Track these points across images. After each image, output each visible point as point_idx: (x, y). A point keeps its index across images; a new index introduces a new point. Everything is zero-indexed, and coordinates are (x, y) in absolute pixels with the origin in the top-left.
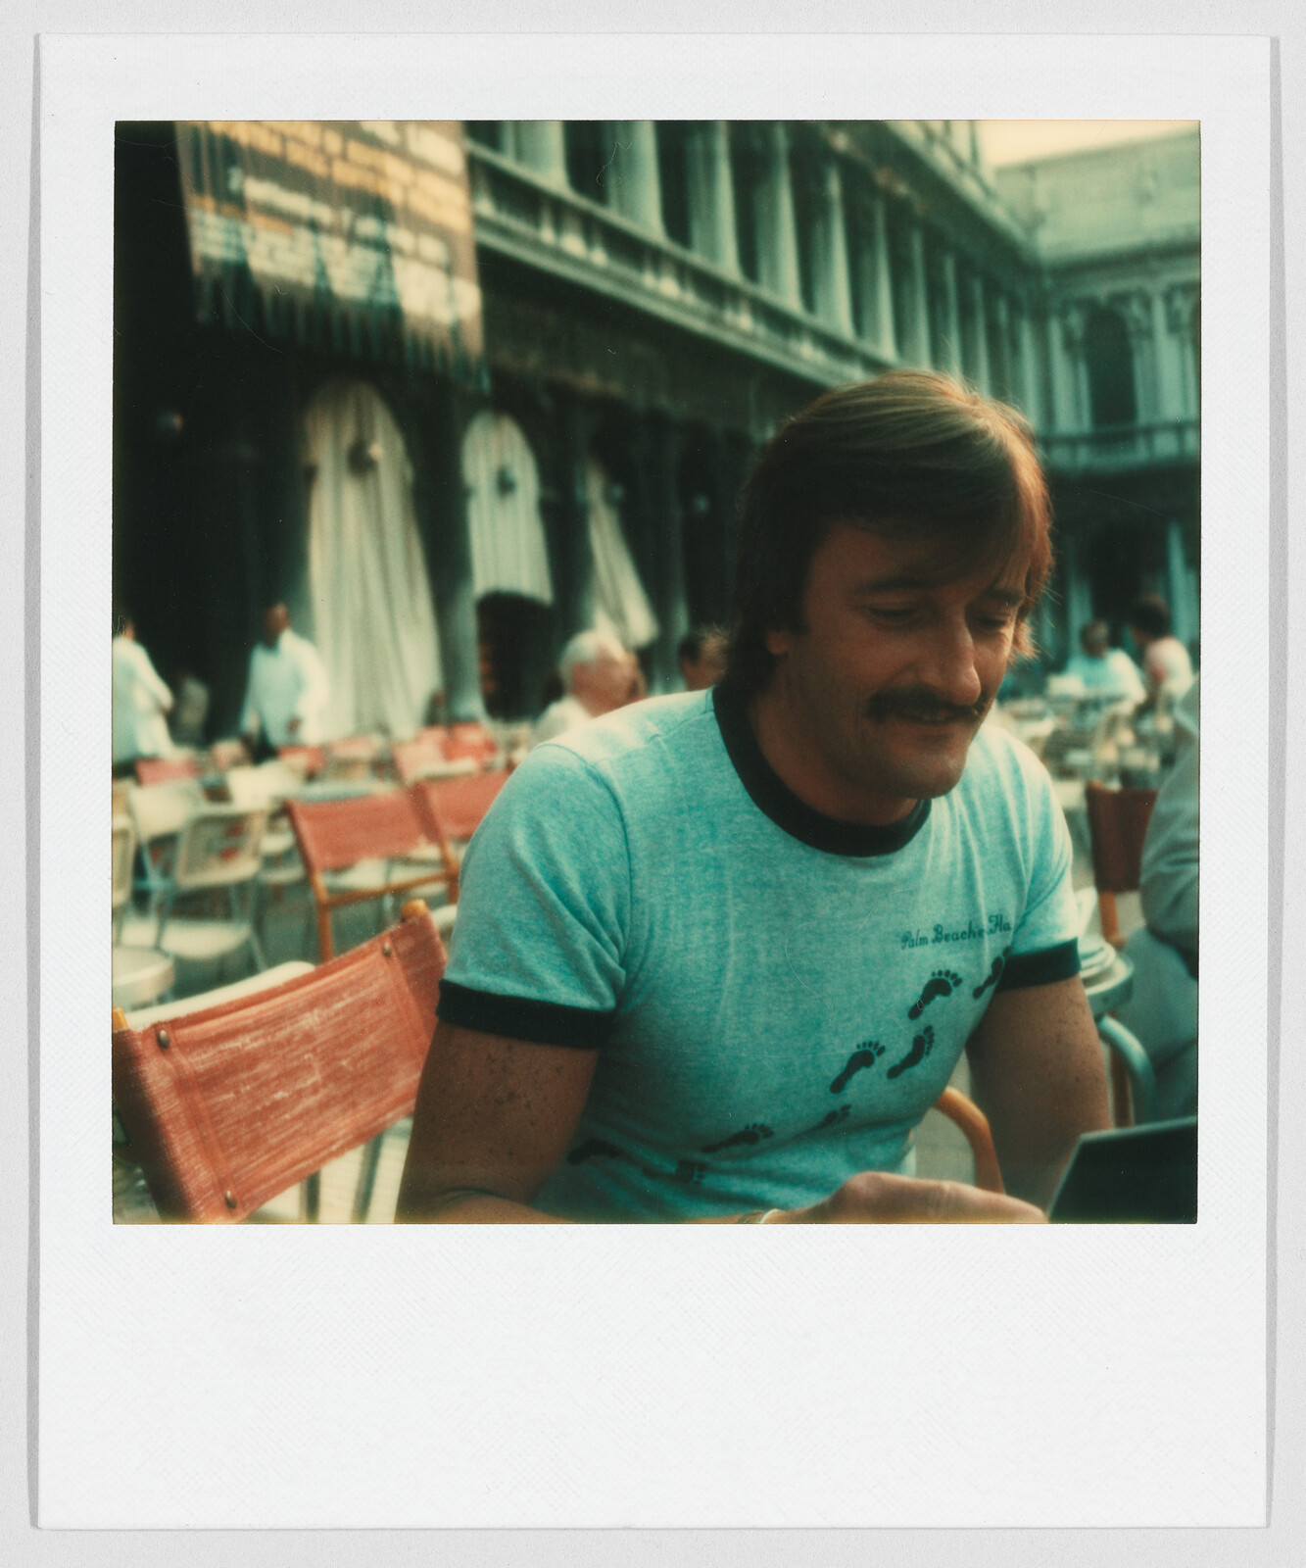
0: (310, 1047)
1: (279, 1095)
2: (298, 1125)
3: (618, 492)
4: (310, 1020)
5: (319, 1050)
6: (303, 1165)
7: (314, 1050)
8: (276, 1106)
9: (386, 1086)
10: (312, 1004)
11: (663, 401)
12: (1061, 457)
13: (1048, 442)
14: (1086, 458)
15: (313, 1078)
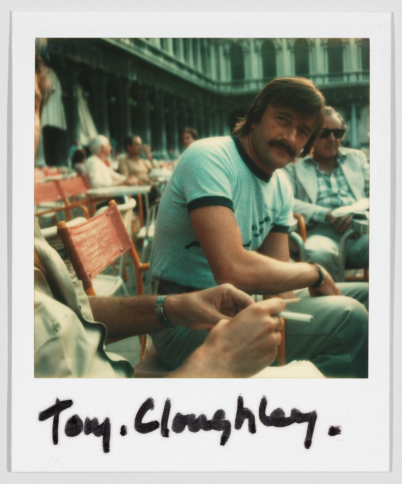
0: (94, 238)
1: (92, 250)
2: (96, 259)
3: (87, 94)
4: (94, 232)
5: (97, 239)
6: (99, 269)
7: (96, 239)
8: (91, 253)
9: (111, 251)
10: (94, 227)
11: (101, 66)
12: (222, 89)
13: (218, 84)
14: (229, 89)
15: (97, 247)
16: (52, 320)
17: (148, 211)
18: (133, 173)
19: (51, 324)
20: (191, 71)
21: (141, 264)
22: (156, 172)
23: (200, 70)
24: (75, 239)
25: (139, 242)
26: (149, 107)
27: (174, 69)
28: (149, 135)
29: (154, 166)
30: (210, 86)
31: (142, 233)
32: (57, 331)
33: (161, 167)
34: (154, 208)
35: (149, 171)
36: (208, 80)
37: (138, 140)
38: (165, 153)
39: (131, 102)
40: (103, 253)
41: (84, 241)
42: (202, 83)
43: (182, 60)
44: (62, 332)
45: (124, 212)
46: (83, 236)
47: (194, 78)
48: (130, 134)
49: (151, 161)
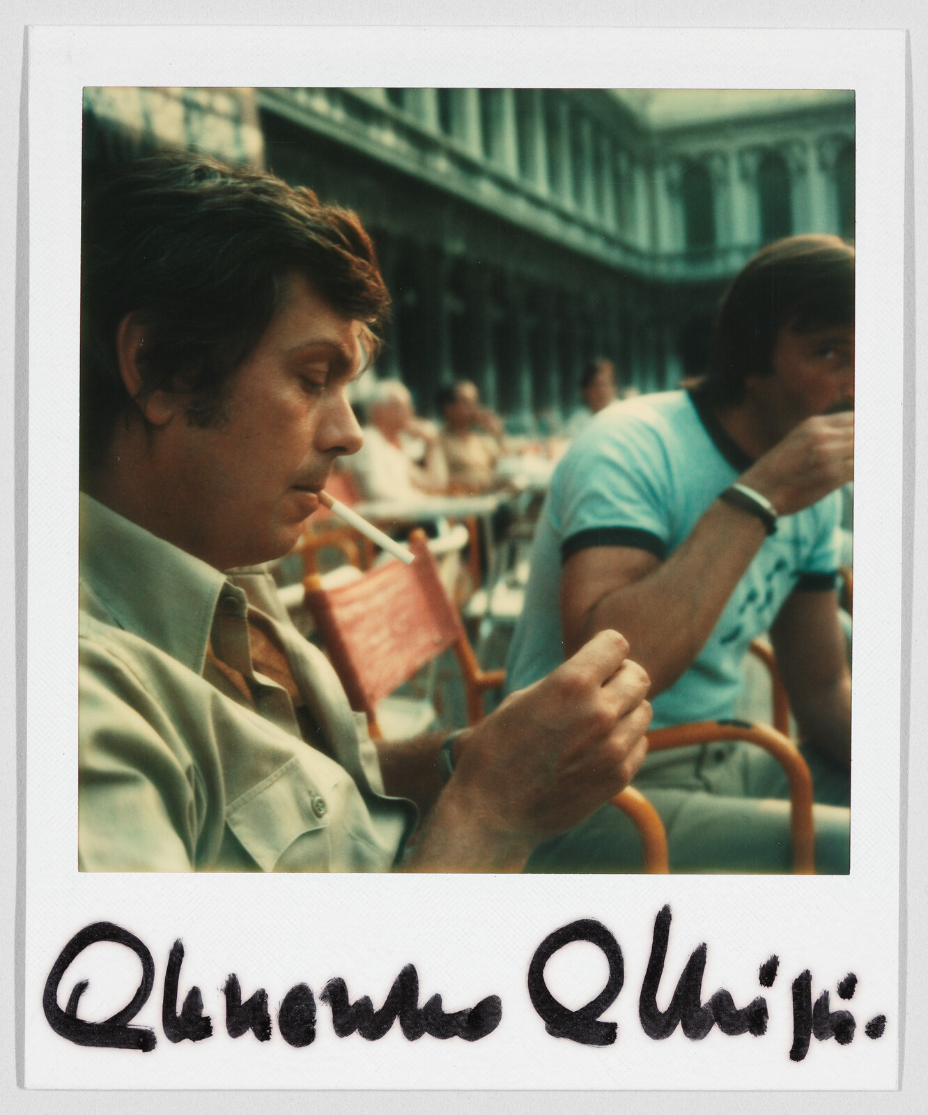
9: (415, 643)
11: (384, 221)
12: (663, 270)
13: (654, 257)
14: (679, 271)
15: (385, 633)
16: (310, 793)
17: (493, 555)
18: (456, 467)
19: (307, 800)
20: (589, 229)
21: (479, 675)
22: (509, 465)
23: (610, 224)
24: (341, 614)
25: (472, 625)
26: (492, 313)
27: (549, 224)
28: (491, 379)
29: (504, 451)
30: (633, 263)
31: (478, 604)
32: (319, 816)
33: (520, 453)
34: (505, 549)
35: (493, 463)
36: (629, 249)
37: (468, 391)
38: (527, 418)
39: (450, 303)
40: (397, 648)
41: (358, 619)
42: (615, 257)
43: (568, 204)
44: (328, 819)
45: (441, 557)
46: (358, 608)
47: (596, 246)
48: (447, 377)
49: (499, 439)
